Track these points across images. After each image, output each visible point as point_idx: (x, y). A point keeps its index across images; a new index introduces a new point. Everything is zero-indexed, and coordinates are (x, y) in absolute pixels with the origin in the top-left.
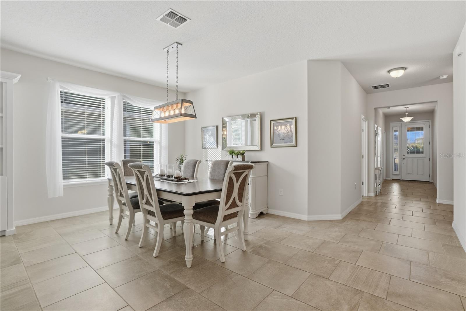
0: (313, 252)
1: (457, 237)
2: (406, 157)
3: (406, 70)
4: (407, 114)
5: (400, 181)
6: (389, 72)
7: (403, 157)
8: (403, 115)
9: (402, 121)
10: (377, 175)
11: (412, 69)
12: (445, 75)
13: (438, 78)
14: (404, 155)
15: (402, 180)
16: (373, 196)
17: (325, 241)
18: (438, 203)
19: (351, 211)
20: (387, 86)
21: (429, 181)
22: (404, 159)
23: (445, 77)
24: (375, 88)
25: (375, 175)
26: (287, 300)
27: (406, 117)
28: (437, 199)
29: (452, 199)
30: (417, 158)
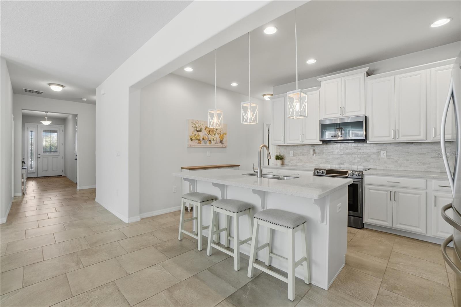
0: (5, 255)
1: (101, 206)
2: (41, 156)
3: (64, 88)
4: (46, 118)
5: (36, 178)
6: (50, 84)
7: (39, 156)
8: (43, 118)
9: (41, 123)
10: (24, 174)
11: (68, 88)
12: (86, 98)
13: (81, 99)
14: (40, 154)
15: (38, 177)
16: (21, 195)
17: (8, 243)
18: (79, 190)
19: (9, 213)
20: (41, 93)
21: (62, 176)
22: (39, 158)
23: (85, 100)
24: (27, 91)
25: (22, 175)
26: (21, 292)
27: (45, 120)
28: (77, 187)
29: (95, 183)
30: (52, 157)
